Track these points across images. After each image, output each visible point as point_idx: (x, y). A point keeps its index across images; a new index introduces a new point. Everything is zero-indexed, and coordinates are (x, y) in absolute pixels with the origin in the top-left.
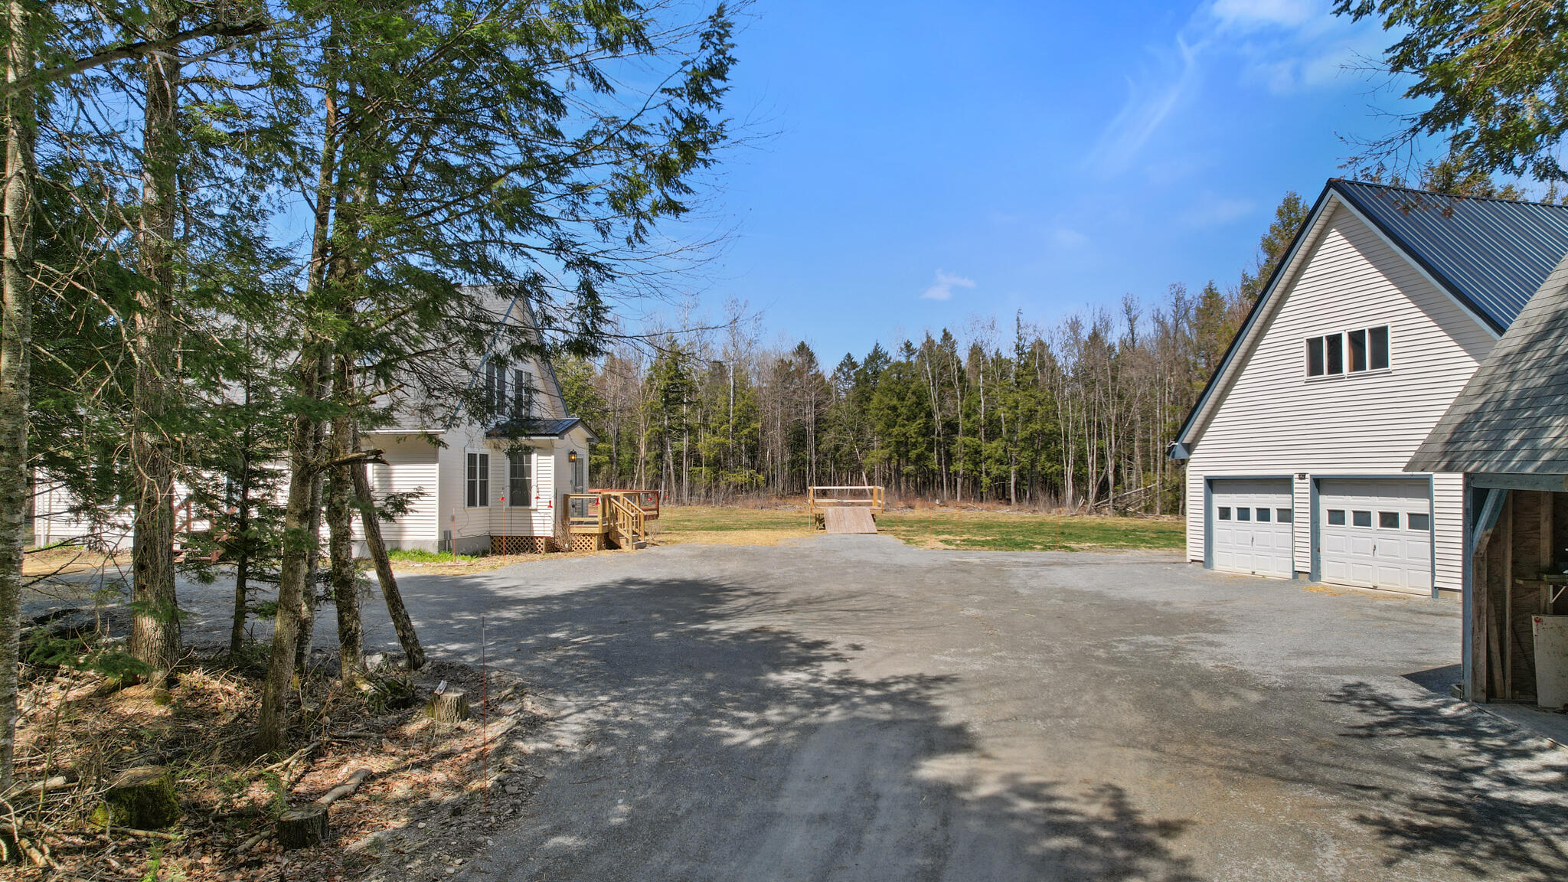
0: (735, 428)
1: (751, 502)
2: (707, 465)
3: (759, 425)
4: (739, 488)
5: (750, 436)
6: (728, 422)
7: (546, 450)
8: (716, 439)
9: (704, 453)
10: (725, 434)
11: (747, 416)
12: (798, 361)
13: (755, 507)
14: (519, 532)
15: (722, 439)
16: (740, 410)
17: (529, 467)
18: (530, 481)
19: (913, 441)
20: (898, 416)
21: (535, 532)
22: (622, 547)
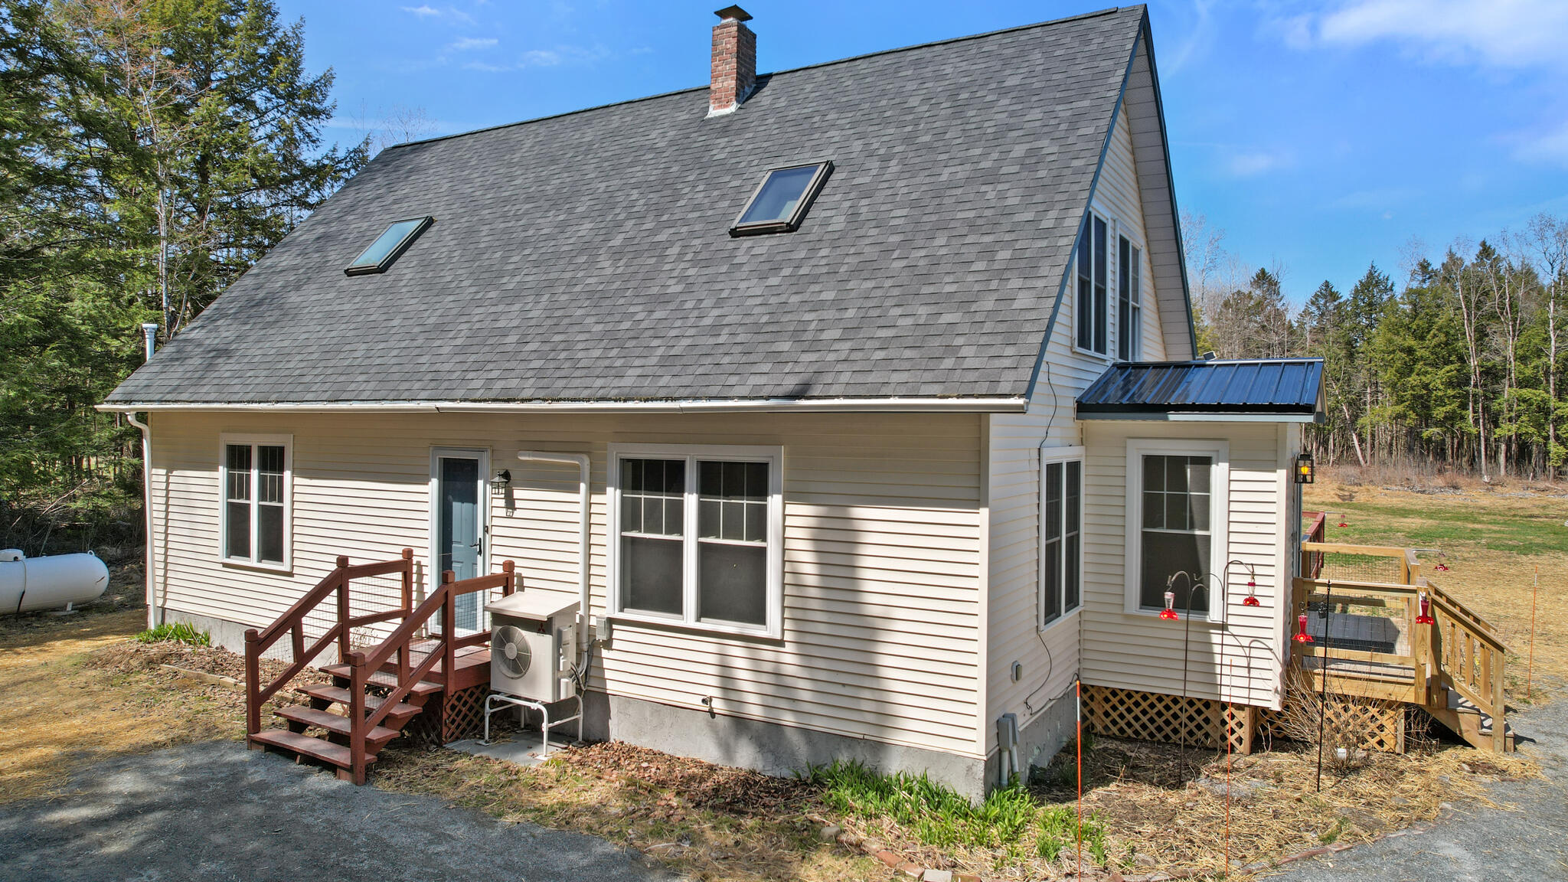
7: (1261, 455)
12: (1258, 291)
14: (1157, 682)
17: (1206, 502)
18: (1207, 539)
19: (1440, 394)
20: (1415, 361)
21: (1225, 690)
22: (1466, 737)
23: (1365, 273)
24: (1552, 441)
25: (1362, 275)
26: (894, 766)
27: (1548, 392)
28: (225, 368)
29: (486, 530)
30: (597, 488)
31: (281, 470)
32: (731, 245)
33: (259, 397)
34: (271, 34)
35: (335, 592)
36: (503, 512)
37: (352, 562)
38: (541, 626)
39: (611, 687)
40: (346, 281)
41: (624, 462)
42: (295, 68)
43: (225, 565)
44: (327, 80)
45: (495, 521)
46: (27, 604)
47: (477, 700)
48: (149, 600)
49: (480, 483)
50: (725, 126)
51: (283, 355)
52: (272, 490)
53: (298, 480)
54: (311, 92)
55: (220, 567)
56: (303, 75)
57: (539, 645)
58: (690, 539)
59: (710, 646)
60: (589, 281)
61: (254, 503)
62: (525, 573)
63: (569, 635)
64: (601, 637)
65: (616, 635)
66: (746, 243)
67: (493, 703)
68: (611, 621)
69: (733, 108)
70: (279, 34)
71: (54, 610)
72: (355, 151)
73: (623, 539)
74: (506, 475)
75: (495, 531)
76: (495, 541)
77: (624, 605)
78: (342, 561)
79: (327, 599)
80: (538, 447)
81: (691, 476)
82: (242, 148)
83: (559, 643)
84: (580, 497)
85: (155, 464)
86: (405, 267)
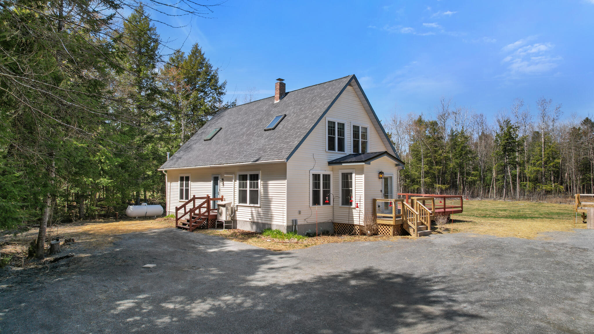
0: (546, 163)
1: (554, 200)
2: (529, 181)
3: (560, 161)
4: (548, 192)
5: (555, 166)
6: (541, 159)
7: (360, 172)
8: (535, 168)
9: (528, 175)
10: (540, 166)
11: (553, 155)
12: (584, 127)
13: (556, 202)
14: (345, 221)
15: (538, 168)
16: (548, 154)
17: (351, 182)
18: (352, 190)
21: (355, 222)
22: (411, 234)
26: (274, 228)
28: (180, 161)
29: (220, 190)
30: (235, 181)
31: (189, 181)
32: (264, 133)
33: (184, 166)
34: (210, 73)
35: (193, 201)
36: (222, 186)
37: (196, 197)
38: (224, 206)
39: (238, 219)
40: (204, 142)
41: (239, 175)
42: (216, 81)
43: (180, 201)
44: (224, 84)
45: (221, 188)
46: (147, 215)
47: (214, 220)
48: (167, 210)
49: (219, 181)
50: (276, 106)
51: (190, 158)
52: (187, 185)
53: (192, 183)
54: (220, 88)
55: (179, 202)
56: (219, 83)
57: (223, 209)
58: (248, 189)
59: (250, 209)
60: (241, 141)
61: (184, 188)
62: (225, 198)
63: (229, 208)
64: (236, 209)
65: (238, 208)
66: (266, 132)
67: (218, 222)
68: (237, 206)
69: (278, 101)
70: (212, 73)
71: (153, 217)
72: (233, 103)
73: (239, 190)
74: (223, 179)
75: (221, 190)
76: (221, 192)
77: (240, 202)
78: (194, 196)
79: (191, 203)
80: (227, 173)
81: (248, 177)
82: (202, 105)
83: (227, 209)
84: (233, 183)
85: (168, 182)
86: (214, 139)
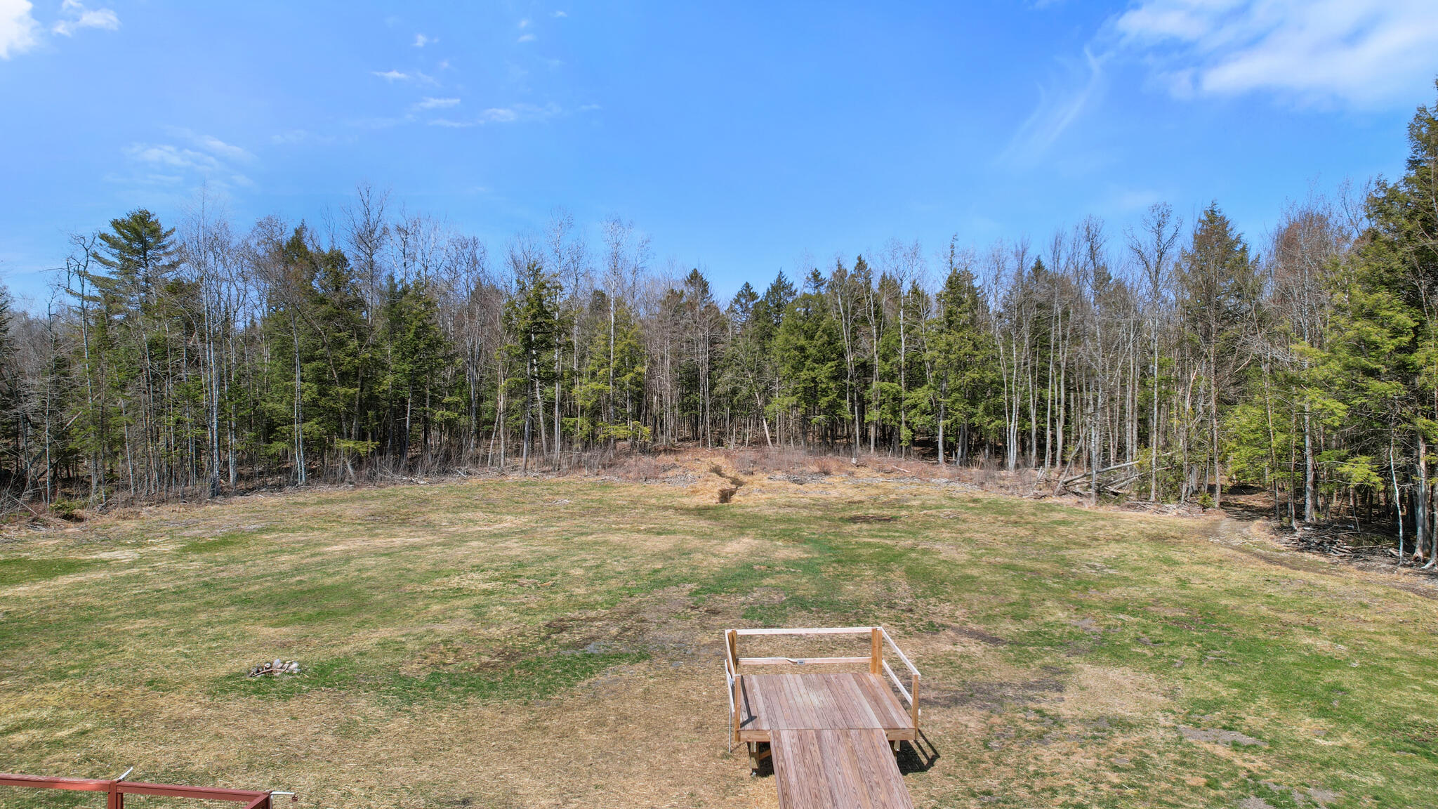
0: (617, 372)
2: (583, 416)
5: (634, 381)
8: (594, 385)
9: (580, 402)
10: (605, 379)
11: (632, 357)
12: (689, 291)
15: (601, 386)
16: (622, 351)
19: (824, 386)
20: (807, 358)
23: (776, 277)
24: (903, 424)
25: (773, 279)
27: (900, 385)
